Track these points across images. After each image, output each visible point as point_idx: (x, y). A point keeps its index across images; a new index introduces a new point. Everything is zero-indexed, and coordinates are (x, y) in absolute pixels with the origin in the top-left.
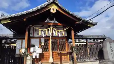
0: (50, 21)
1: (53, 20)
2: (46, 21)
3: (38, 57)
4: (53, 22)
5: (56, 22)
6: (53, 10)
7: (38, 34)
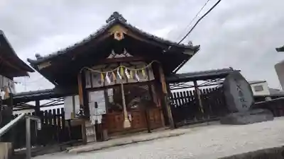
0: (118, 56)
1: (123, 53)
2: (110, 57)
3: (100, 122)
4: (122, 56)
5: (129, 55)
6: (119, 35)
7: (100, 82)
